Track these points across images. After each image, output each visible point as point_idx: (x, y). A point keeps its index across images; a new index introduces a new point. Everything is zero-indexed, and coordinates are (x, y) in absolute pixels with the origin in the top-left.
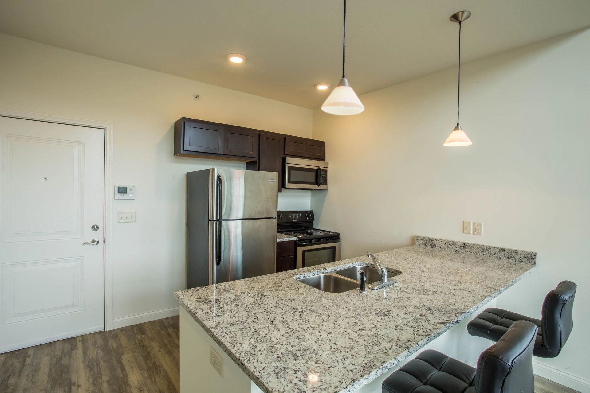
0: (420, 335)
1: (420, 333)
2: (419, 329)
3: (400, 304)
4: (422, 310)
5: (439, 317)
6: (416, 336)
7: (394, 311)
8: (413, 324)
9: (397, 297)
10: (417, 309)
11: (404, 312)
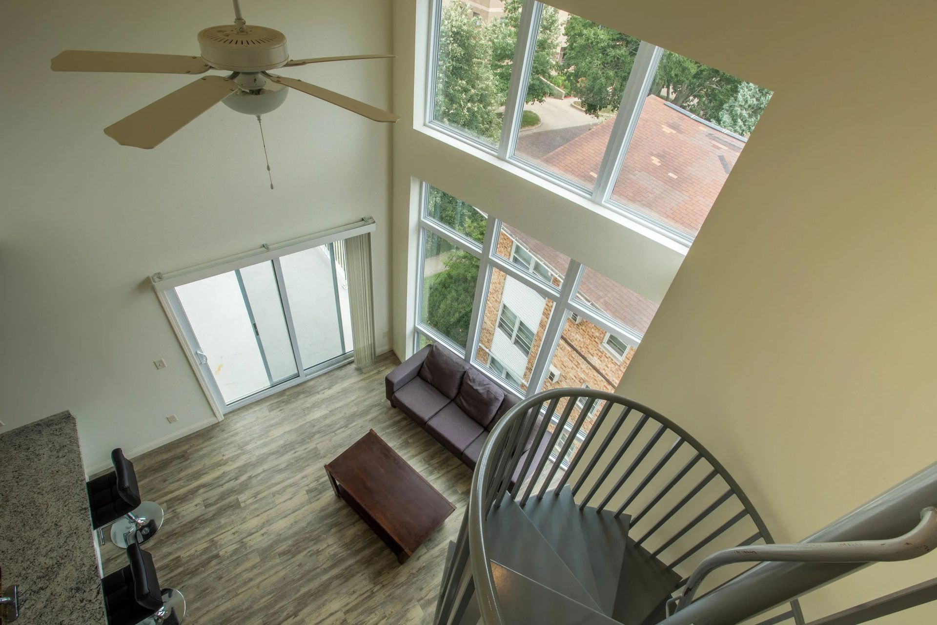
0: (100, 619)
1: (99, 617)
2: (95, 615)
3: (57, 608)
4: (76, 596)
5: (91, 590)
6: (100, 622)
7: (64, 619)
8: (88, 616)
9: (44, 603)
10: (72, 599)
11: (69, 612)
